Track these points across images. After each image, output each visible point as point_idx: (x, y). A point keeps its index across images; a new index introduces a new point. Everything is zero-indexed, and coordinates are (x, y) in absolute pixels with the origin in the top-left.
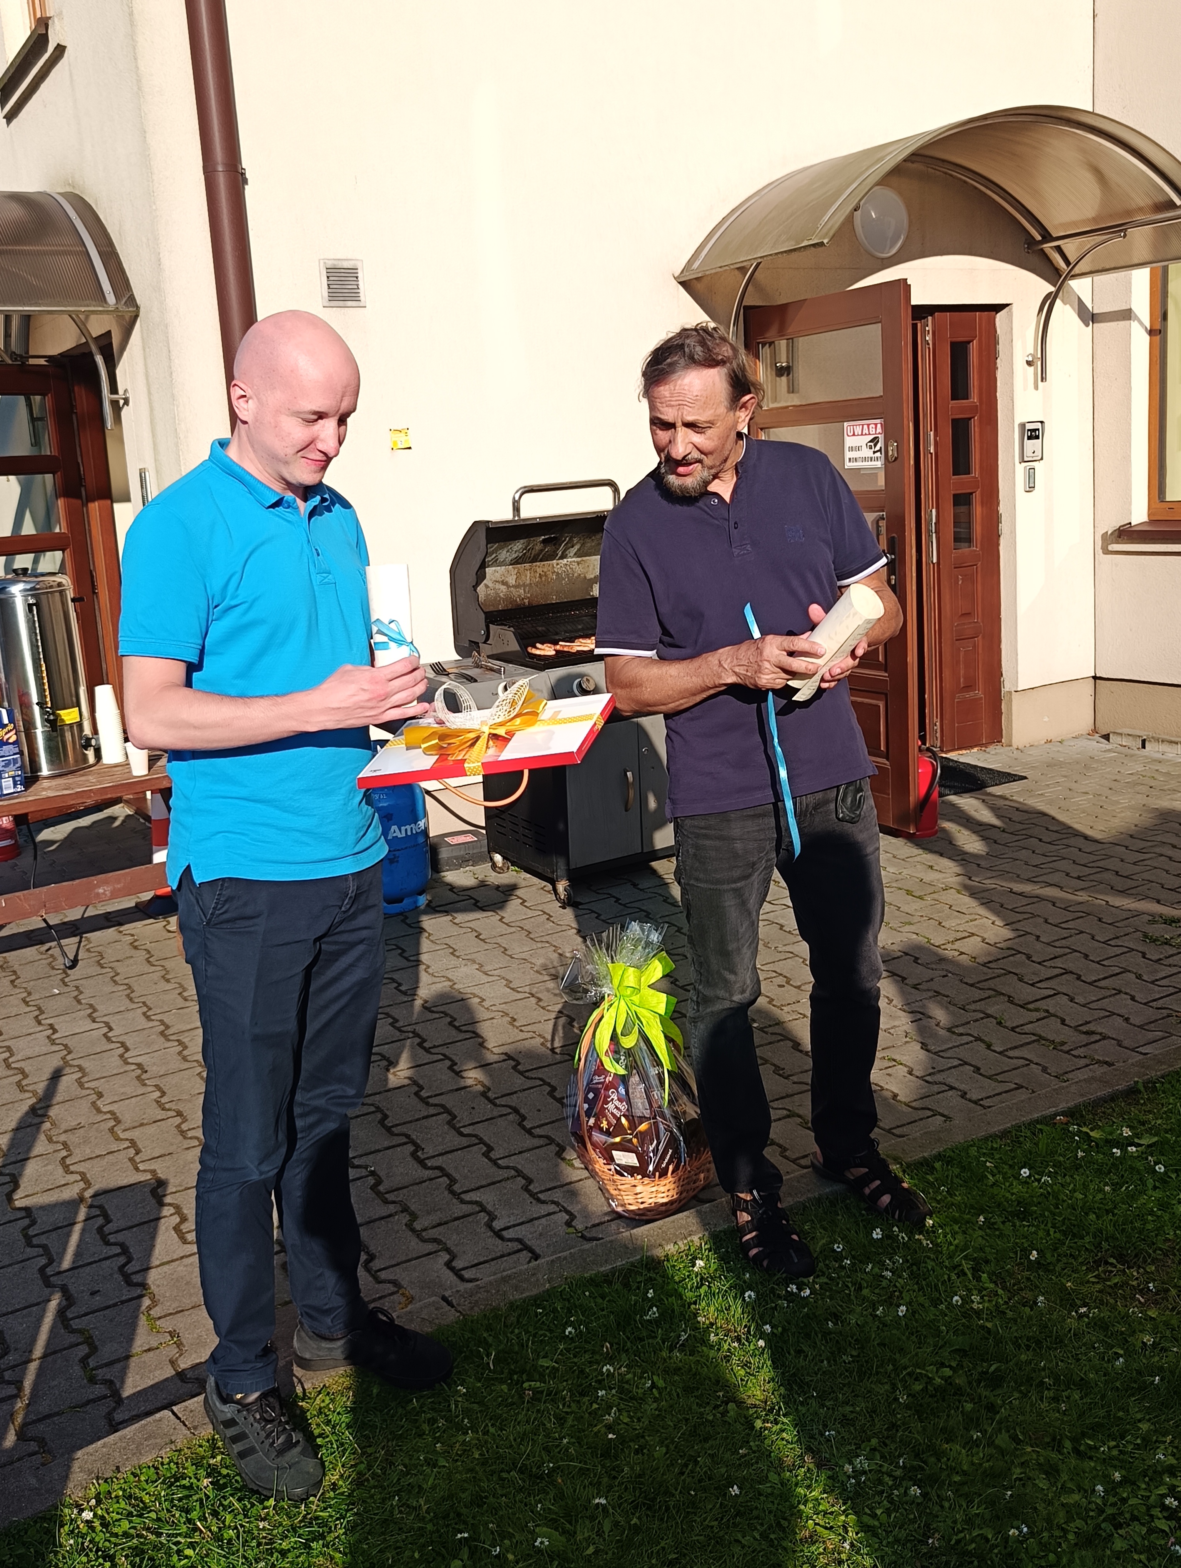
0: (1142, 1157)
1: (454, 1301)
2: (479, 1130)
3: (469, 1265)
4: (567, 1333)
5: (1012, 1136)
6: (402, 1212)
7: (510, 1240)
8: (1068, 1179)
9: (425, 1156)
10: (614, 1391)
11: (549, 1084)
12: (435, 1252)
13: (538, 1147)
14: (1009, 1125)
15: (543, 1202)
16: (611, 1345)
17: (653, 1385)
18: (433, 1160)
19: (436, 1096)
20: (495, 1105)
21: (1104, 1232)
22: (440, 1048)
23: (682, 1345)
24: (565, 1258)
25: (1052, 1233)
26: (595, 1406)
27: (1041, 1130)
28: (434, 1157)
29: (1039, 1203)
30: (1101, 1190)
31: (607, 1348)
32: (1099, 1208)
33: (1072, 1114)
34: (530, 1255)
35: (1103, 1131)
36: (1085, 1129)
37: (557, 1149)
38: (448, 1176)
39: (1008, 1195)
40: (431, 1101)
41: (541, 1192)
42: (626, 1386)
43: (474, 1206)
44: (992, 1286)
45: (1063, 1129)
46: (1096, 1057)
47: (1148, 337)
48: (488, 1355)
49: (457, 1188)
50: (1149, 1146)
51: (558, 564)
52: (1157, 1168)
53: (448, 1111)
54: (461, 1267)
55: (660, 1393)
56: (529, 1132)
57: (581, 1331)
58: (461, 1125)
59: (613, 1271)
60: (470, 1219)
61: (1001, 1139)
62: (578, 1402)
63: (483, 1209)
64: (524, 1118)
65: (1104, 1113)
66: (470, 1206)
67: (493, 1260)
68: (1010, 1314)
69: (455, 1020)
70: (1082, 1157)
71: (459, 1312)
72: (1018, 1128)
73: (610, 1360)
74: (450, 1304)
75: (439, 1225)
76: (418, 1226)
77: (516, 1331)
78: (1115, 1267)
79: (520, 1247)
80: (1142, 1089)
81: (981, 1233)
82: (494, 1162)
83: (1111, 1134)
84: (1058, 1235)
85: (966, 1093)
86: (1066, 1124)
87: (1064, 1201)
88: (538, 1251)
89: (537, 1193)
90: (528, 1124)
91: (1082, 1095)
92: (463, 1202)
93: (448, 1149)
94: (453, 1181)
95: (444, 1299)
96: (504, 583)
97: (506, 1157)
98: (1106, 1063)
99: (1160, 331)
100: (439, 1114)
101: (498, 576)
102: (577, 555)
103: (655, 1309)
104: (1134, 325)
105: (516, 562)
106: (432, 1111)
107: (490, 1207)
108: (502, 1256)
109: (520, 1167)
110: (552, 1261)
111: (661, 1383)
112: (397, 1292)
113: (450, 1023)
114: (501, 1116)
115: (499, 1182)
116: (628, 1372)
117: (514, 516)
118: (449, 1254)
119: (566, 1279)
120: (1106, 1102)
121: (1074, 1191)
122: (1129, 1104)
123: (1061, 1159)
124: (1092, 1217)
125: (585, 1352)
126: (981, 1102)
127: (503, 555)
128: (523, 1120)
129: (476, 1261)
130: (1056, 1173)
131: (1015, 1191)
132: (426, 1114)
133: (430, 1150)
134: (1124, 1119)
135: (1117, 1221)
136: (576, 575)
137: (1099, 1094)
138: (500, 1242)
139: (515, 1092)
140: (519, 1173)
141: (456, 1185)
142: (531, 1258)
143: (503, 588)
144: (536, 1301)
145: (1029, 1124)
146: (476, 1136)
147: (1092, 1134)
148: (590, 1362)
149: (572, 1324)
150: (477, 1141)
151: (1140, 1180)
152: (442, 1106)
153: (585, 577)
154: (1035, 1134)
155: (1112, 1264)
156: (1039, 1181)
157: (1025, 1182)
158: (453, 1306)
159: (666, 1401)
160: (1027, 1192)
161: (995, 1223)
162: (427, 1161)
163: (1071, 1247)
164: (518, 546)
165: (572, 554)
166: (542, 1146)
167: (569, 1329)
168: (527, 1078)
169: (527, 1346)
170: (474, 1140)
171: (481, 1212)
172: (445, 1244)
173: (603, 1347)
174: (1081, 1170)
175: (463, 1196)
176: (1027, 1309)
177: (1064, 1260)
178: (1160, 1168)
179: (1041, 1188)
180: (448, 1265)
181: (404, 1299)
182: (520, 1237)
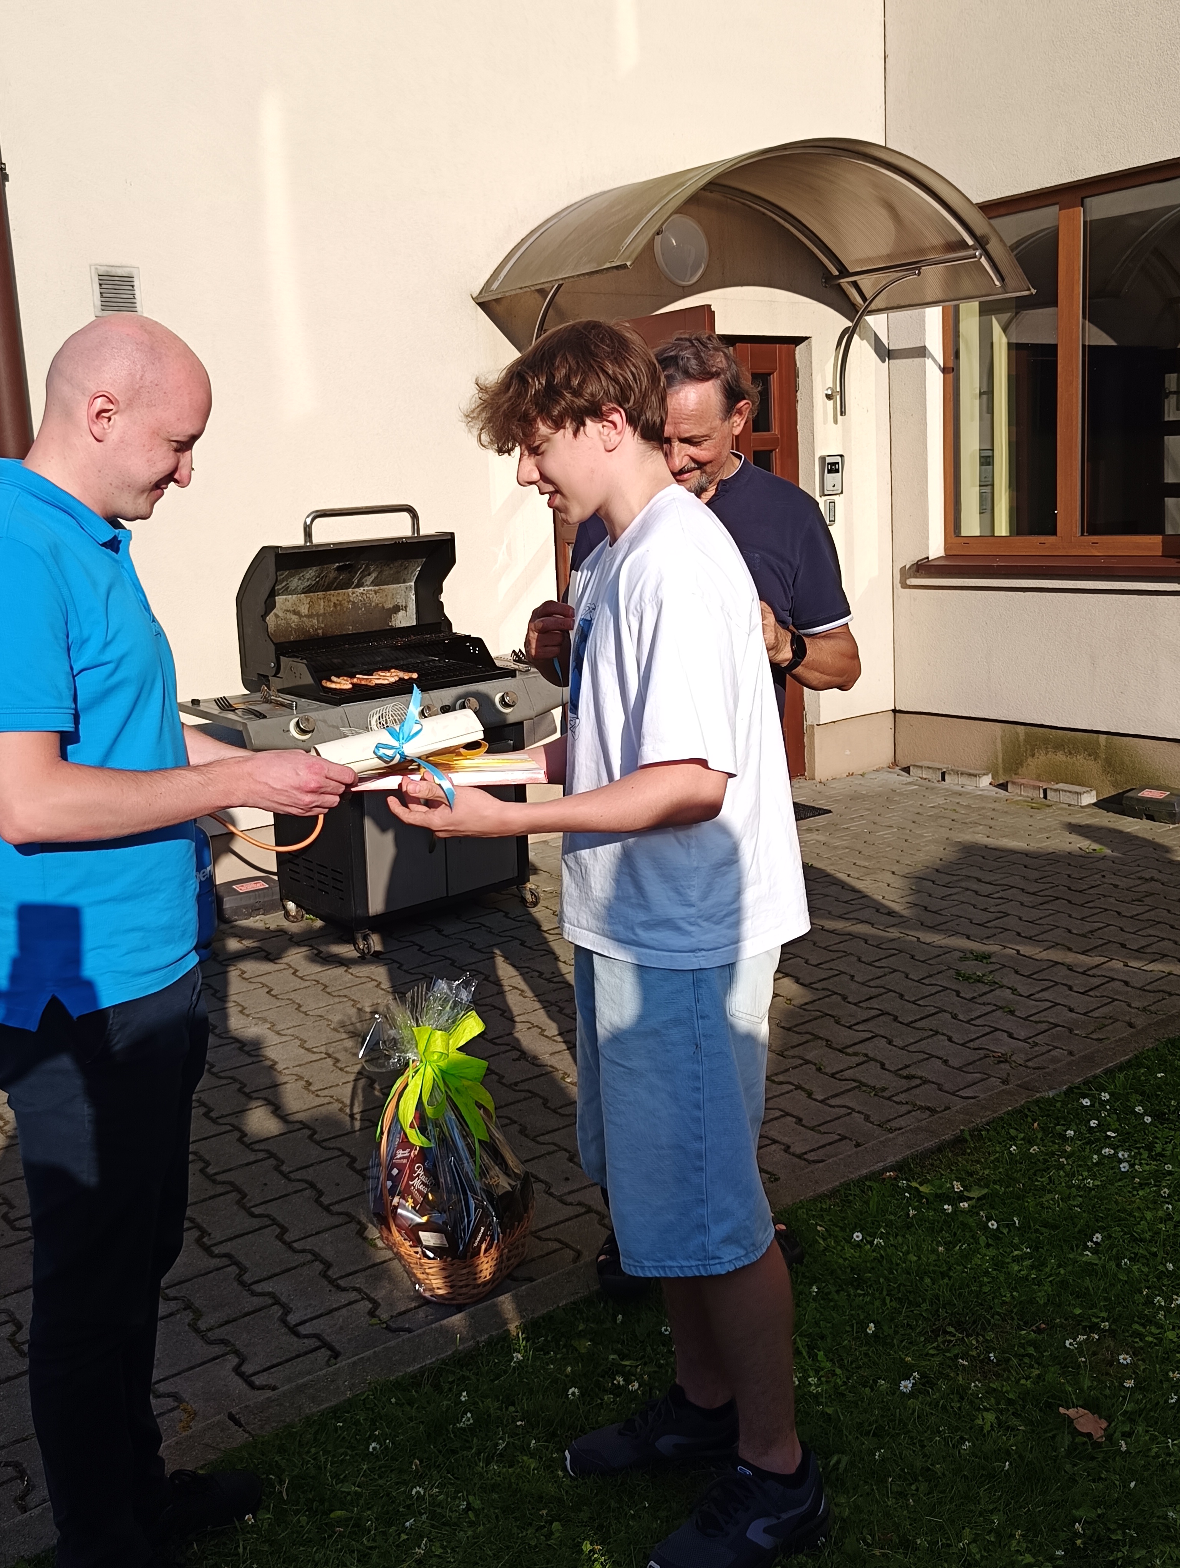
0: (972, 1211)
1: (242, 1419)
2: (272, 1209)
3: (262, 1368)
4: (371, 1450)
5: (841, 1195)
6: (185, 1309)
7: (306, 1336)
8: (900, 1239)
9: (213, 1242)
10: (424, 1516)
11: (348, 1155)
12: (222, 1355)
13: (337, 1226)
14: (837, 1183)
15: (344, 1290)
16: (421, 1462)
17: (469, 1507)
18: (221, 1246)
19: (224, 1172)
20: (290, 1180)
21: (941, 1299)
22: (228, 1118)
23: (501, 1455)
24: (369, 1359)
25: (888, 1301)
26: (404, 1537)
27: (870, 1187)
28: (221, 1242)
29: (873, 1268)
30: (934, 1251)
31: (416, 1466)
32: (934, 1272)
33: (900, 1167)
34: (329, 1353)
35: (932, 1185)
36: (914, 1184)
37: (358, 1227)
38: (237, 1264)
39: (841, 1261)
40: (219, 1178)
41: (342, 1277)
42: (439, 1510)
43: (267, 1298)
44: (829, 1364)
45: (892, 1184)
46: (918, 1103)
47: (942, 375)
48: (281, 1482)
49: (246, 1278)
50: (979, 1199)
51: (353, 593)
52: (990, 1224)
53: (237, 1189)
54: (251, 1372)
55: (477, 1516)
56: (327, 1209)
57: (387, 1448)
58: (252, 1204)
59: (422, 1371)
60: (262, 1314)
61: (830, 1199)
62: (384, 1533)
63: (277, 1302)
64: (320, 1193)
65: (932, 1165)
66: (261, 1298)
67: (287, 1361)
68: (850, 1396)
69: (245, 1086)
70: (914, 1215)
71: (248, 1432)
72: (846, 1186)
73: (419, 1479)
74: (237, 1423)
75: (227, 1322)
76: (202, 1325)
77: (313, 1450)
78: (954, 1336)
79: (318, 1344)
80: (968, 1138)
81: (813, 1305)
82: (289, 1245)
83: (940, 1187)
84: (894, 1304)
85: (789, 1147)
86: (895, 1179)
87: (898, 1265)
88: (338, 1347)
89: (337, 1279)
90: (325, 1200)
91: (910, 1147)
92: (254, 1294)
93: (238, 1233)
94: (243, 1269)
95: (231, 1417)
96: (295, 613)
97: (303, 1239)
98: (928, 1108)
99: (953, 369)
100: (227, 1193)
101: (289, 605)
102: (374, 583)
103: (469, 1415)
104: (929, 362)
105: (308, 590)
106: (220, 1189)
107: (284, 1299)
108: (298, 1356)
109: (317, 1250)
110: (354, 1363)
111: (477, 1504)
112: (178, 1407)
113: (240, 1090)
114: (296, 1192)
115: (295, 1268)
116: (440, 1493)
117: (306, 542)
118: (239, 1357)
119: (370, 1383)
120: (933, 1153)
121: (908, 1253)
122: (957, 1155)
123: (893, 1217)
124: (927, 1280)
125: (392, 1471)
126: (805, 1156)
127: (294, 582)
128: (320, 1196)
129: (269, 1364)
130: (888, 1233)
131: (848, 1255)
132: (213, 1193)
133: (217, 1236)
134: (952, 1170)
135: (953, 1285)
136: (373, 604)
137: (926, 1145)
138: (296, 1339)
139: (312, 1165)
140: (317, 1257)
141: (247, 1275)
142: (331, 1356)
143: (295, 618)
144: (335, 1412)
145: (858, 1181)
146: (268, 1216)
147: (921, 1189)
148: (397, 1483)
149: (376, 1439)
150: (269, 1222)
151: (973, 1237)
152: (231, 1183)
153: (383, 607)
154: (864, 1192)
155: (950, 1333)
156: (871, 1243)
157: (858, 1245)
158: (240, 1426)
159: (483, 1524)
160: (860, 1257)
161: (829, 1293)
162: (213, 1248)
163: (908, 1316)
164: (310, 574)
165: (368, 583)
166: (341, 1225)
167: (374, 1445)
168: (324, 1148)
169: (325, 1468)
170: (267, 1222)
171: (274, 1304)
172: (233, 1345)
173: (411, 1463)
174: (913, 1229)
175: (254, 1287)
176: (868, 1390)
177: (902, 1331)
178: (993, 1225)
179: (873, 1251)
180: (237, 1370)
181: (186, 1416)
182: (318, 1332)
